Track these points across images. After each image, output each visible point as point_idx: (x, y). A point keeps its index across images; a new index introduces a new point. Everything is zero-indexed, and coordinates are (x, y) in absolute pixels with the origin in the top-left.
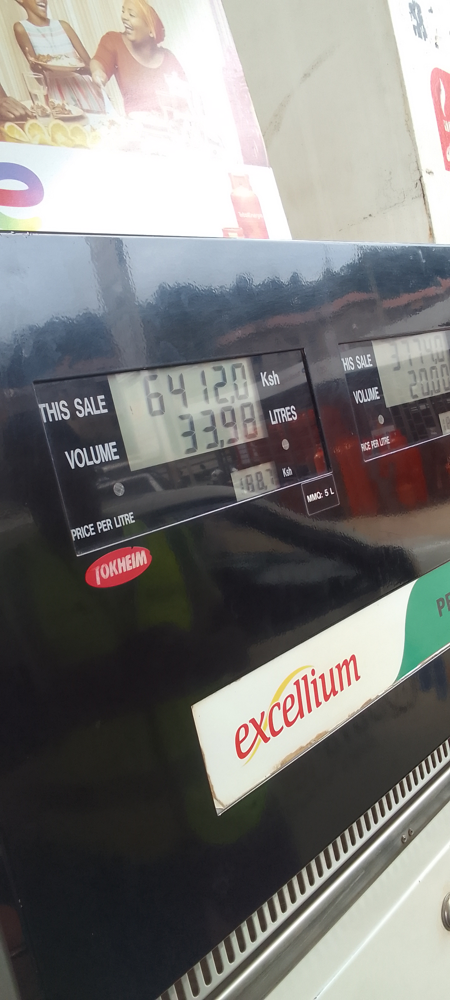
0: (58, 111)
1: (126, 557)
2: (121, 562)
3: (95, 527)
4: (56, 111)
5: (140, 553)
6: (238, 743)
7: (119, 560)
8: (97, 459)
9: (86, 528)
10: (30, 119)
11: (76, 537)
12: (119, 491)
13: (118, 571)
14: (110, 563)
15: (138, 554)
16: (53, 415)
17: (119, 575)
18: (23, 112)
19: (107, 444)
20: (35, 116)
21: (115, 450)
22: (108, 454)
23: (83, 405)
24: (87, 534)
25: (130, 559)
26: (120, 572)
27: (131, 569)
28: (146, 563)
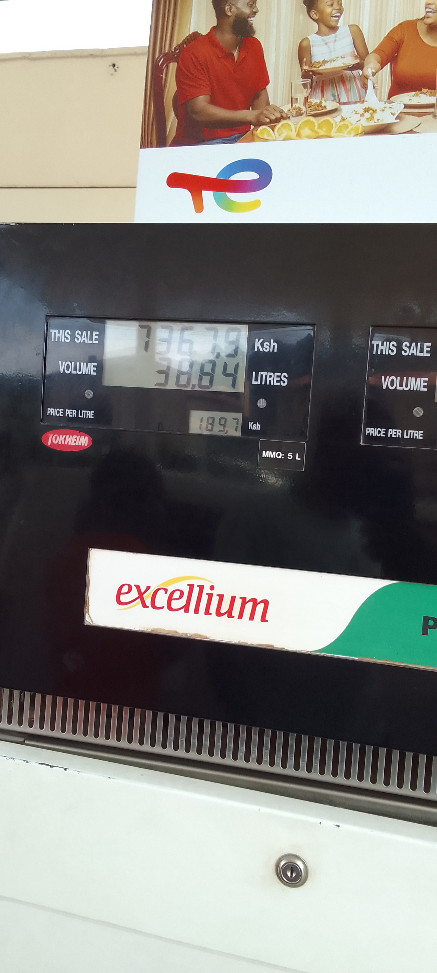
0: (313, 109)
1: (73, 436)
2: (69, 438)
3: (64, 412)
4: (311, 110)
5: (84, 438)
6: (119, 593)
7: (68, 436)
8: (80, 371)
9: (58, 411)
10: (283, 120)
11: (50, 414)
12: (89, 395)
13: (65, 443)
14: (61, 436)
15: (82, 437)
16: (59, 338)
17: (65, 445)
18: (278, 115)
19: (90, 363)
20: (289, 117)
21: (95, 369)
22: (88, 371)
23: (81, 336)
24: (58, 414)
25: (76, 438)
26: (66, 443)
27: (75, 445)
28: (86, 445)
